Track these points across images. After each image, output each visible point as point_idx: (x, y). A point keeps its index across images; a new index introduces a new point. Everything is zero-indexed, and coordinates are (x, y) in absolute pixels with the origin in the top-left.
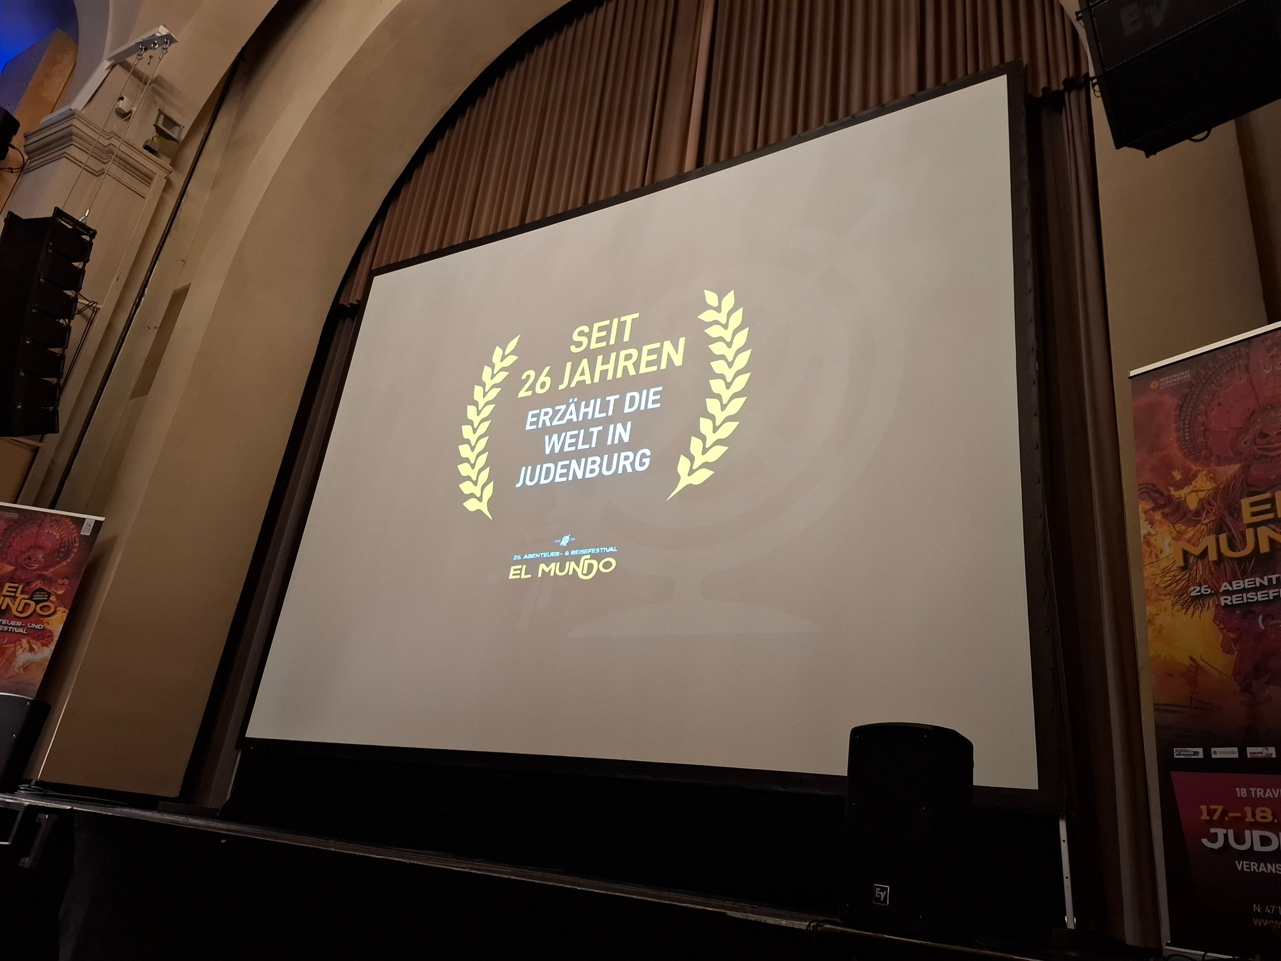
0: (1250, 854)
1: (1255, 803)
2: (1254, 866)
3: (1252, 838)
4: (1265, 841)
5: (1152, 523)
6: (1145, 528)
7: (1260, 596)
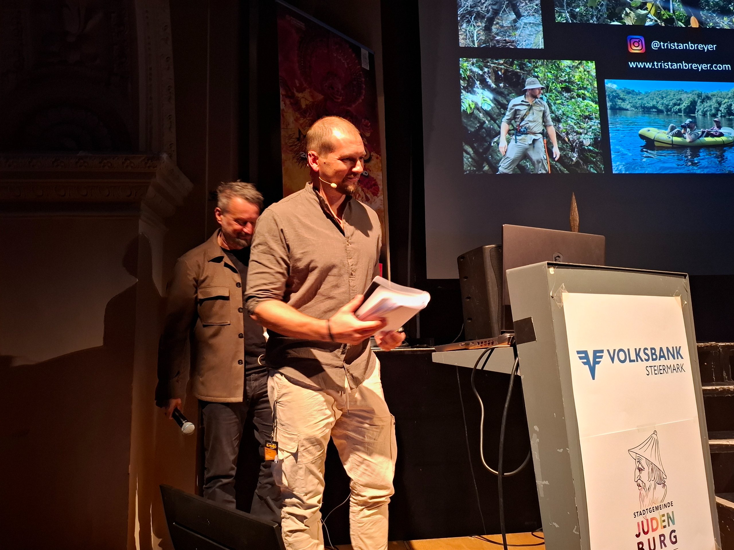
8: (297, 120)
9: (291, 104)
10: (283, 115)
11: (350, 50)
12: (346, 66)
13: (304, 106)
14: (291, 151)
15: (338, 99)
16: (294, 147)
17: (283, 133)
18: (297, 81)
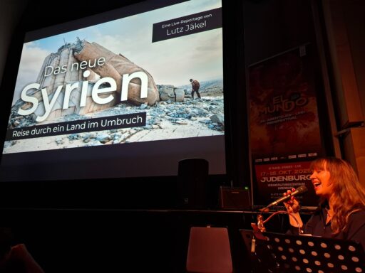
0: (271, 183)
1: (272, 170)
2: (272, 185)
3: (272, 179)
4: (274, 179)
5: (253, 105)
6: (251, 106)
7: (276, 122)
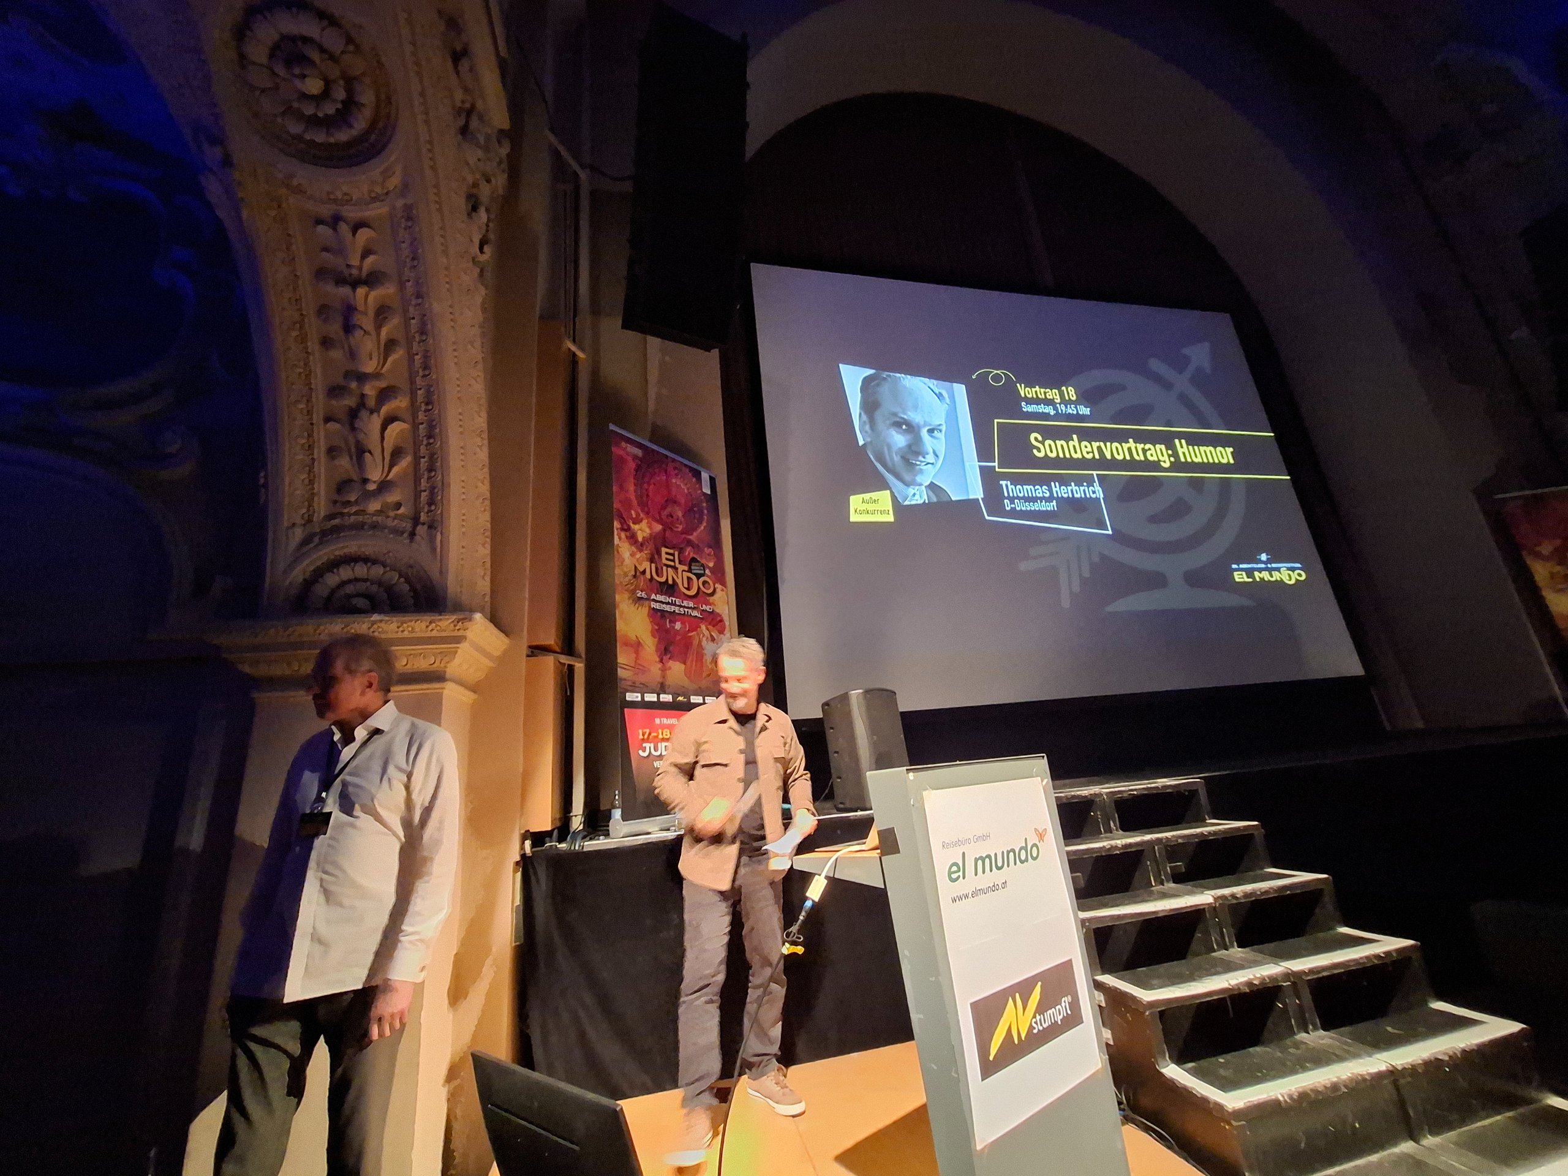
8: (633, 555)
9: (627, 537)
10: (618, 552)
11: (690, 474)
12: (686, 491)
13: (640, 539)
14: (626, 590)
15: (678, 527)
16: (629, 586)
17: (617, 571)
18: (633, 512)
